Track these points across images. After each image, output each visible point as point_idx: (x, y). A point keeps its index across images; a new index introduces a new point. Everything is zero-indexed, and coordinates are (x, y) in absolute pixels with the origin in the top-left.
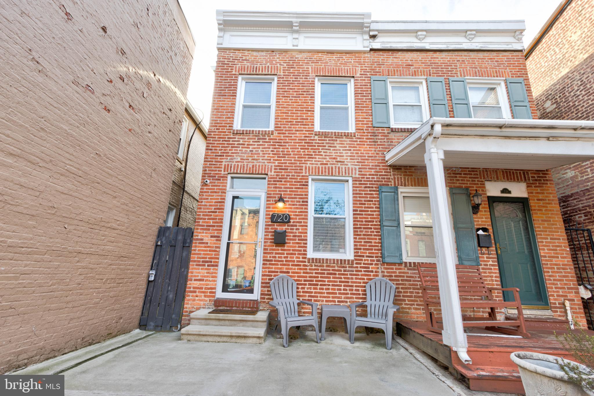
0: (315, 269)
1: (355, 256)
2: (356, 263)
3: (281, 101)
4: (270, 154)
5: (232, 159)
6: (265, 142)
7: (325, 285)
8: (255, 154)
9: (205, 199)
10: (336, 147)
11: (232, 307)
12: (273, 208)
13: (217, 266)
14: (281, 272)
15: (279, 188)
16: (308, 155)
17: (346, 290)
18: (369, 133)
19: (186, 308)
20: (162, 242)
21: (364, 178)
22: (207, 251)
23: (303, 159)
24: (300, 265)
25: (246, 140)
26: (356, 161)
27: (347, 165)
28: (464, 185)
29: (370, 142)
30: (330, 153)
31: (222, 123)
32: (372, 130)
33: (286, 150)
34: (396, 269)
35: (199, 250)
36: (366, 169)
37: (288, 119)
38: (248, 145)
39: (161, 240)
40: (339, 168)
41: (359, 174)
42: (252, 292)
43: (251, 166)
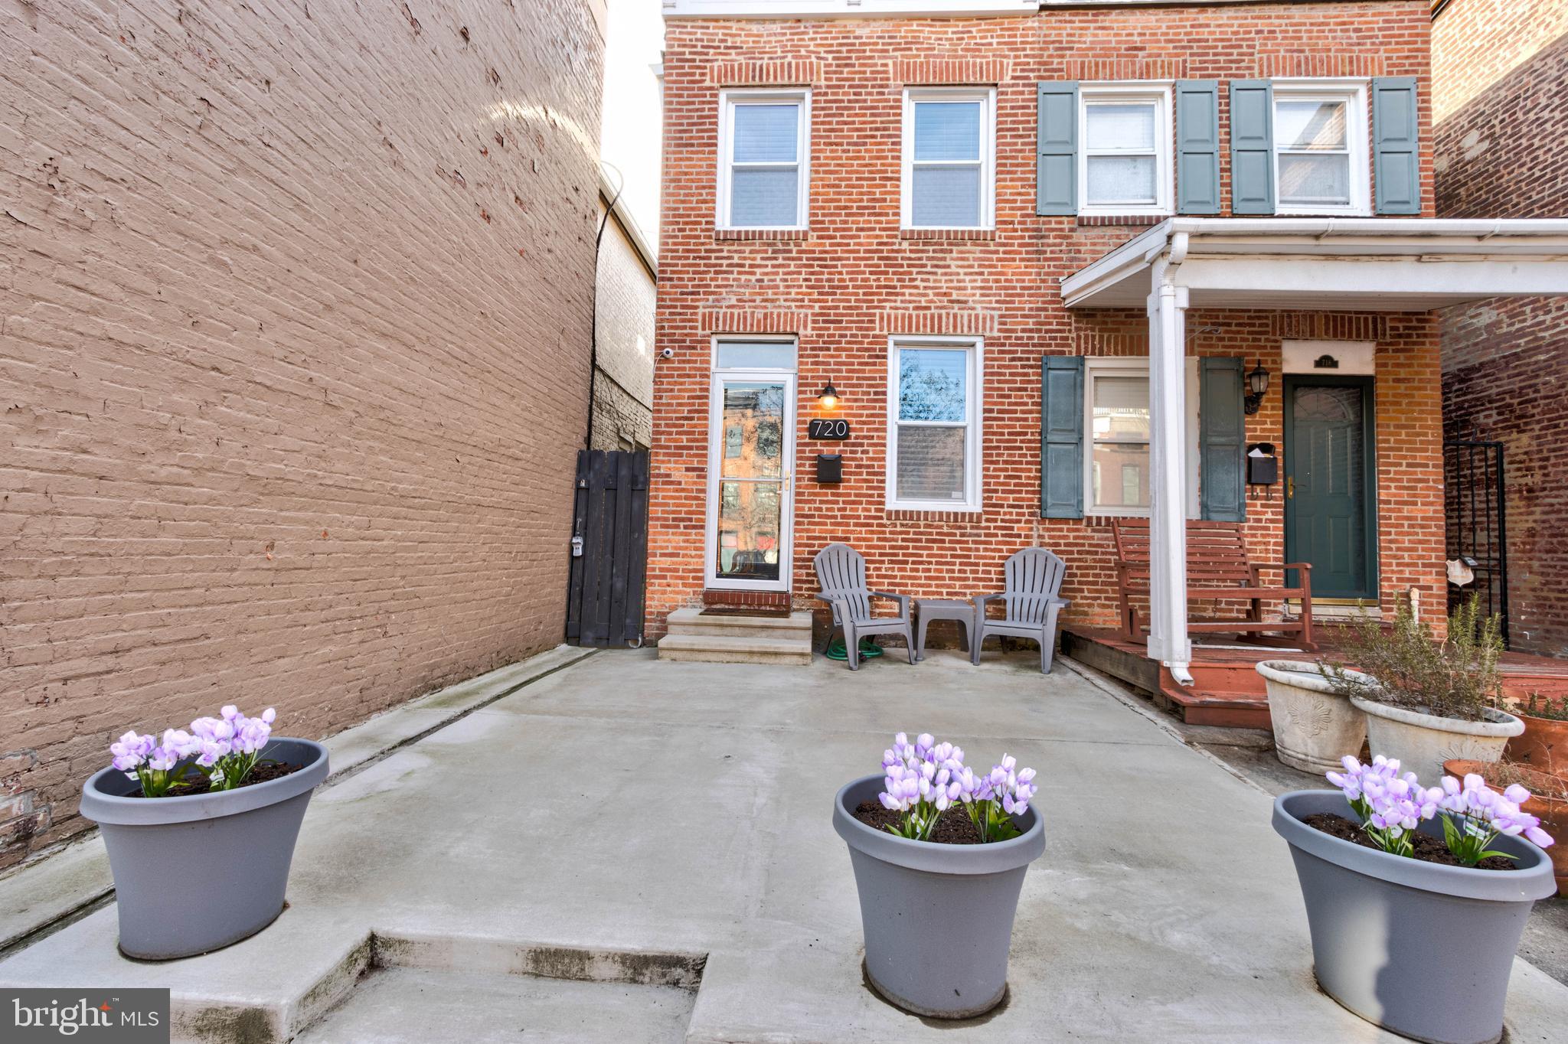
0: (901, 533)
1: (985, 505)
2: (987, 520)
3: (822, 155)
4: (800, 287)
5: (718, 300)
6: (789, 259)
7: (921, 563)
8: (769, 287)
9: (666, 391)
10: (949, 267)
11: (739, 604)
12: (812, 408)
13: (702, 527)
14: (833, 539)
15: (823, 363)
16: (886, 287)
17: (965, 572)
18: (1027, 230)
19: (651, 606)
20: (588, 482)
21: (1009, 338)
22: (679, 498)
23: (875, 298)
24: (871, 525)
25: (747, 255)
26: (994, 299)
27: (973, 309)
28: (1233, 351)
29: (1027, 253)
30: (935, 281)
31: (689, 216)
32: (1033, 223)
33: (837, 277)
34: (1069, 530)
35: (664, 498)
36: (1016, 316)
37: (839, 200)
38: (751, 266)
39: (585, 477)
40: (955, 316)
41: (1000, 330)
42: (777, 578)
43: (761, 316)
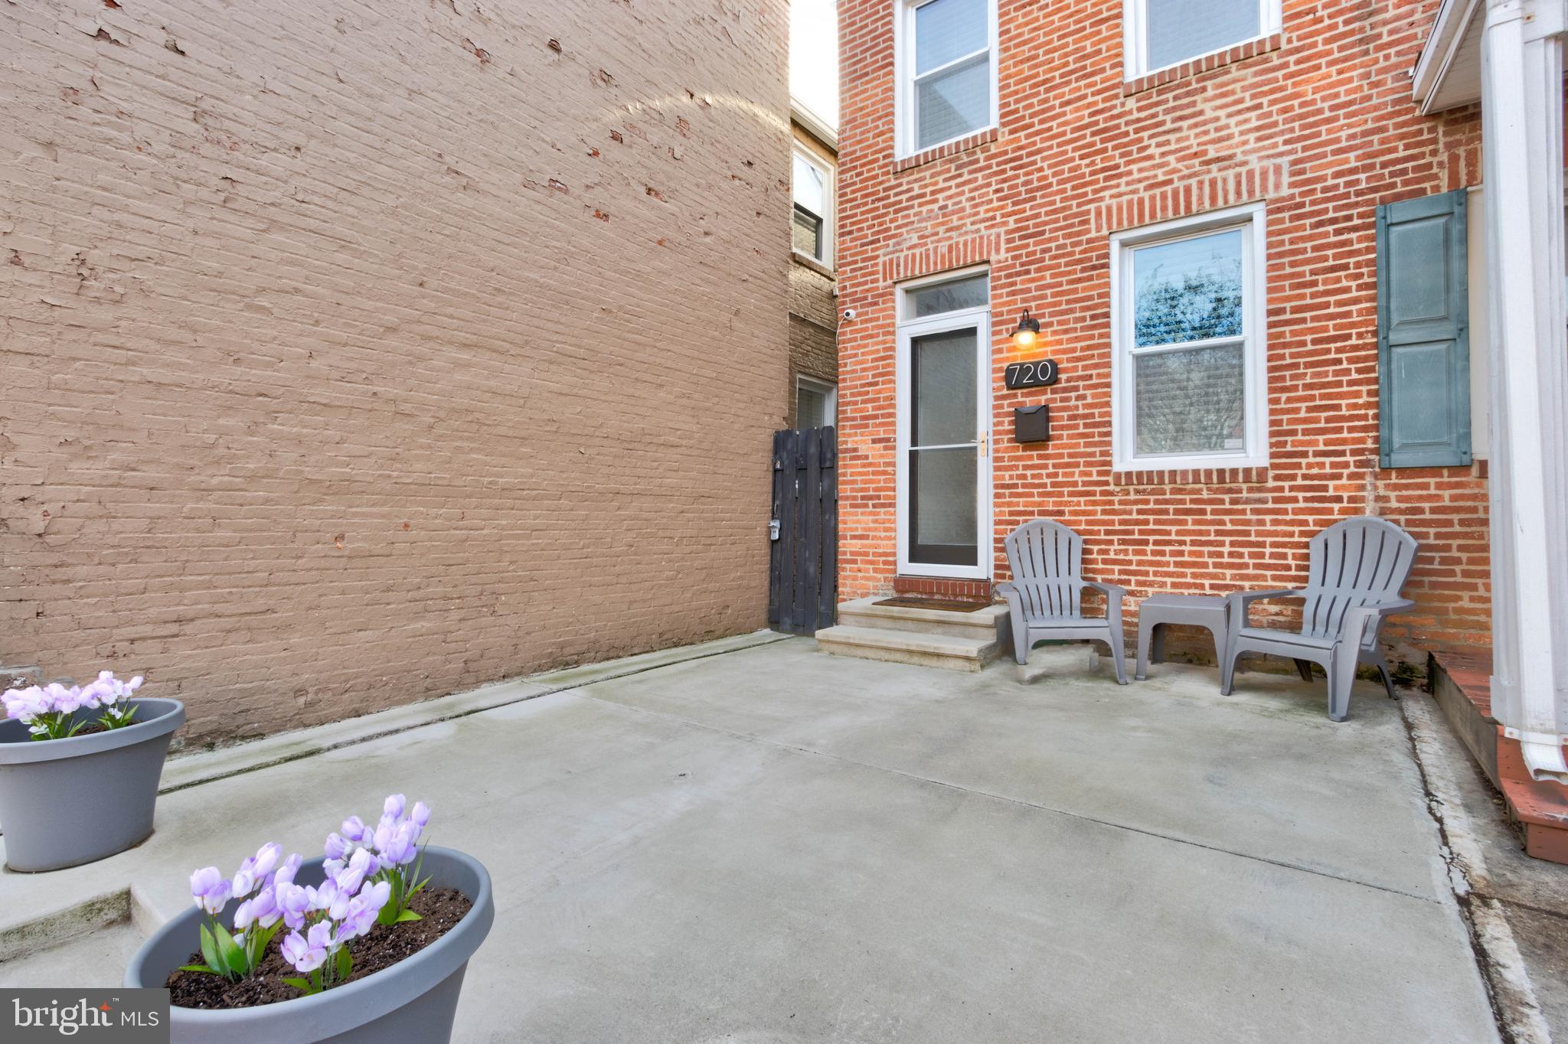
0: (1136, 502)
1: (1273, 456)
2: (1277, 478)
3: (1012, 26)
4: (991, 201)
6: (975, 171)
7: (1168, 543)
8: (954, 213)
10: (1201, 113)
11: (932, 593)
12: (1008, 350)
13: (893, 505)
14: (1042, 513)
15: (1022, 291)
16: (1104, 170)
17: (1241, 555)
20: (782, 463)
21: (1312, 192)
22: (866, 474)
23: (1089, 189)
24: (1093, 494)
25: (927, 181)
26: (1280, 139)
27: (1244, 163)
29: (1343, 48)
30: (1179, 140)
31: (866, 156)
33: (1036, 176)
34: (1439, 486)
36: (1323, 156)
37: (1037, 75)
38: (933, 193)
39: (781, 458)
40: (1213, 183)
41: (1293, 185)
42: (974, 562)
43: (945, 250)
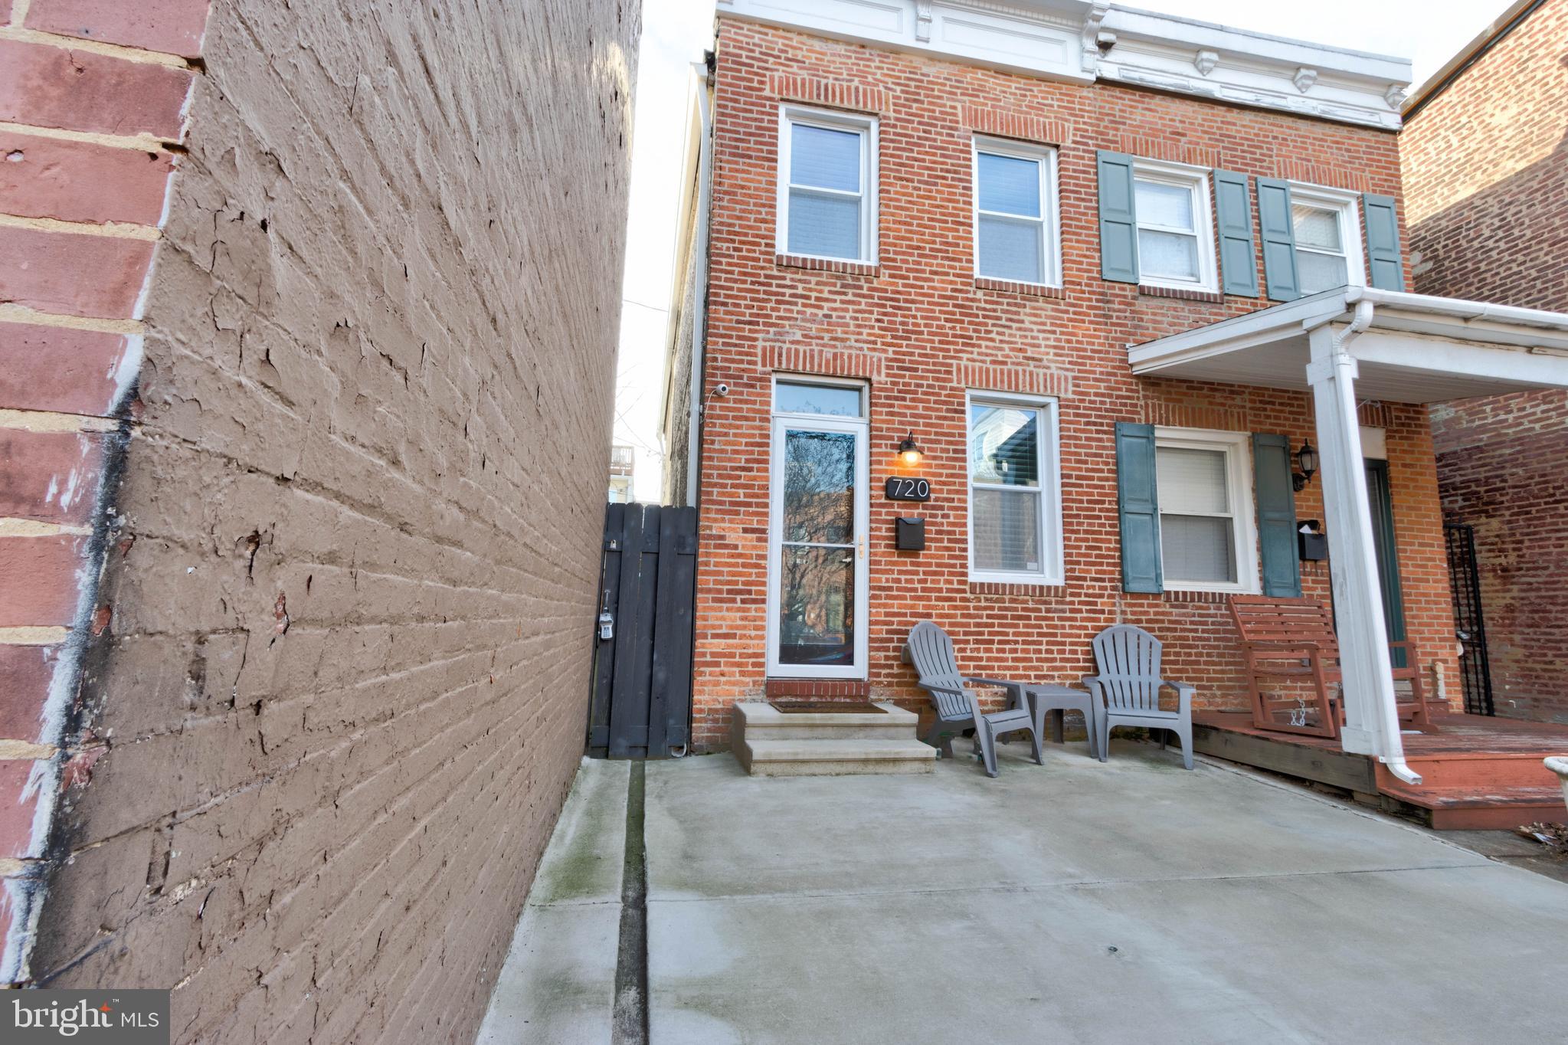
0: (986, 608)
1: (1067, 578)
2: (1072, 595)
3: (892, 189)
4: (873, 327)
5: (780, 334)
6: (859, 295)
7: (1008, 642)
8: (839, 325)
9: (719, 434)
10: (1022, 322)
11: (809, 696)
12: (889, 463)
13: (763, 601)
14: (913, 615)
15: (899, 414)
16: (962, 336)
17: (1052, 652)
18: (1093, 293)
19: (700, 702)
20: (620, 544)
21: (1083, 401)
22: (736, 565)
23: (952, 347)
24: (954, 599)
25: (812, 286)
26: (1067, 359)
27: (1048, 368)
28: (1278, 429)
29: (1095, 316)
30: (1010, 335)
31: (746, 235)
32: (1099, 286)
33: (911, 320)
34: (1149, 605)
35: (716, 564)
36: (1088, 379)
37: (911, 239)
38: (818, 299)
39: (616, 539)
40: (1031, 374)
41: (1074, 392)
42: (851, 663)
43: (830, 356)
